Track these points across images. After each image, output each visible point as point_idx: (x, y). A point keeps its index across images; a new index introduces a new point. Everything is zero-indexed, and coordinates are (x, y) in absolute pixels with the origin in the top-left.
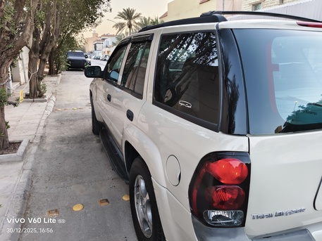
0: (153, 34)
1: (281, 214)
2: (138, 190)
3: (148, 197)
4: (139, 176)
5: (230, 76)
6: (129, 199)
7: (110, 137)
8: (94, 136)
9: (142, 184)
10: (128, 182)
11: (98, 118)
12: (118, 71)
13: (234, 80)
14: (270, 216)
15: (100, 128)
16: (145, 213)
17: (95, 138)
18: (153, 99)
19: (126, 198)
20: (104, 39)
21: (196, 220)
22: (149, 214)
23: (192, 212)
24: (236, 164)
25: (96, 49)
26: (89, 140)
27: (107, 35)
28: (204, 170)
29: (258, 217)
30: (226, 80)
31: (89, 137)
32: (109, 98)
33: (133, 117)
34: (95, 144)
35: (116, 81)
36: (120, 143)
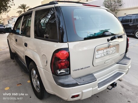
0: (32, 11)
1: (82, 69)
2: (33, 76)
3: (37, 76)
4: (33, 69)
5: (61, 26)
6: (30, 82)
7: (19, 59)
8: (12, 60)
9: (34, 72)
10: (29, 74)
11: (13, 51)
12: (19, 29)
13: (62, 27)
14: (79, 70)
15: (14, 56)
16: (37, 83)
17: (12, 61)
18: (35, 36)
19: (29, 82)
20: (12, 19)
21: (54, 75)
22: (38, 82)
23: (52, 73)
24: (65, 52)
25: (9, 23)
26: (9, 62)
27: (14, 17)
28: (54, 56)
29: (75, 70)
30: (59, 28)
31: (9, 60)
32: (16, 40)
33: (27, 45)
34: (12, 63)
35: (19, 33)
36: (23, 59)
